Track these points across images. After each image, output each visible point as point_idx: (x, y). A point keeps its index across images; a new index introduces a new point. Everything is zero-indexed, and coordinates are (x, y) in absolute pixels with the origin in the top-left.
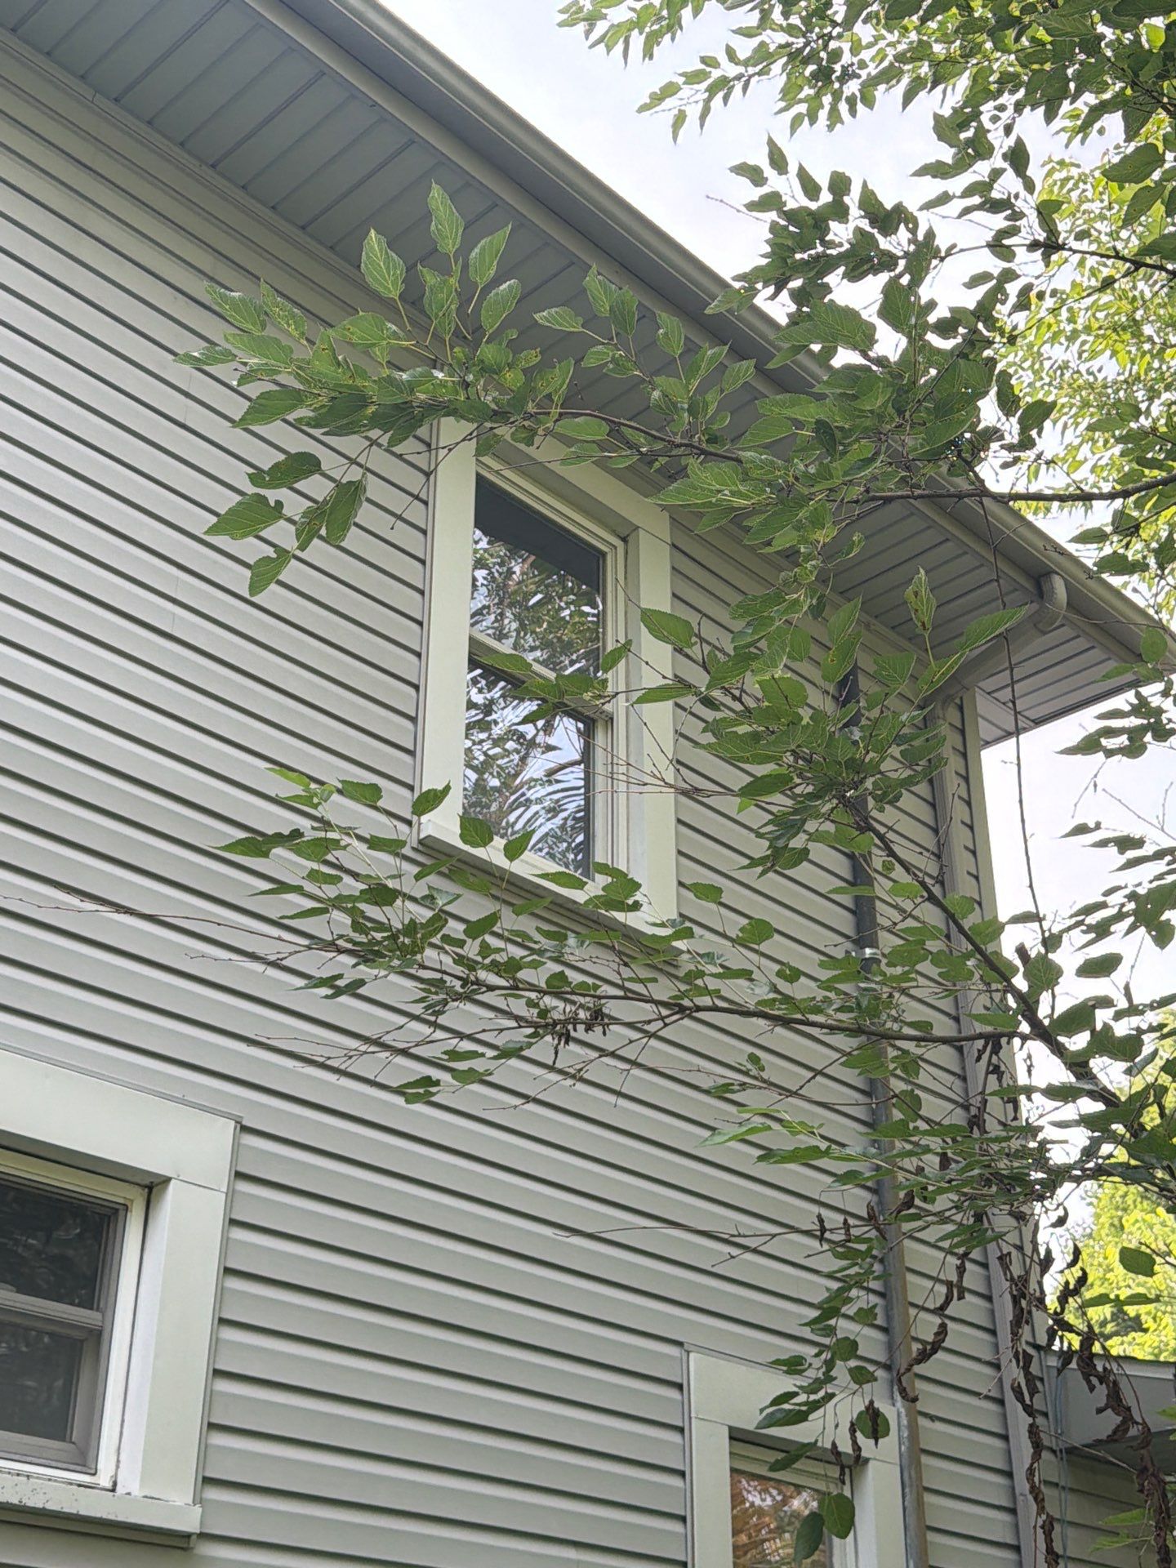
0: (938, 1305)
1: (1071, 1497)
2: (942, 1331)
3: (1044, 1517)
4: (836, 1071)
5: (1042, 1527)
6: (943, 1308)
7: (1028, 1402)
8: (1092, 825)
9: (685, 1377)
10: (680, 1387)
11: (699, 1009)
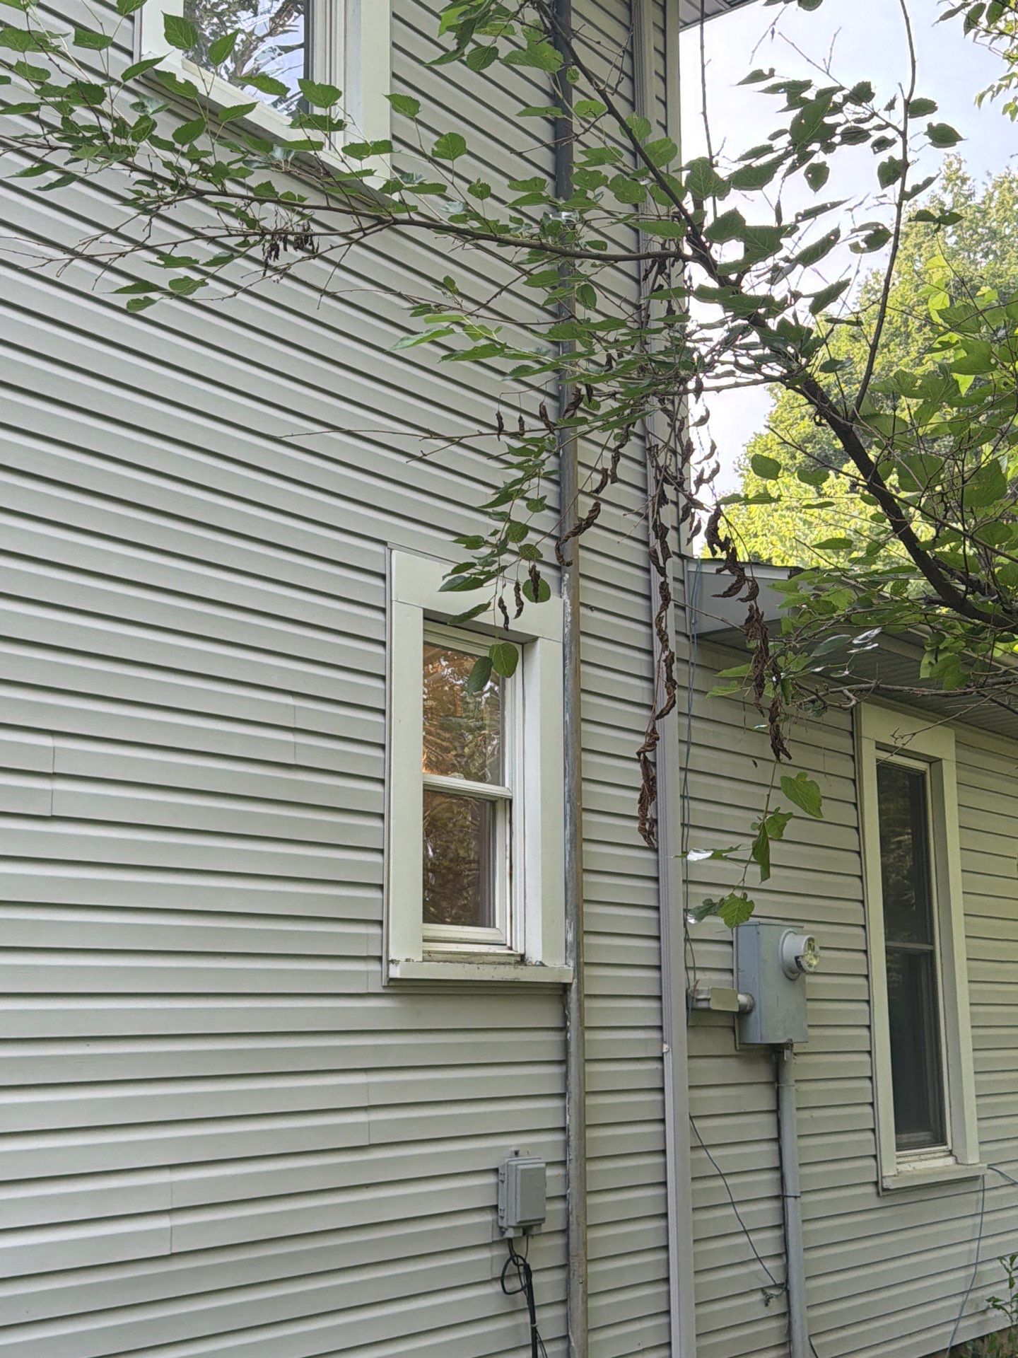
0: (594, 488)
1: (698, 671)
2: (596, 510)
3: (667, 653)
4: (519, 287)
5: (665, 661)
6: (598, 491)
7: (661, 564)
8: (766, 72)
9: (388, 568)
10: (383, 577)
11: (397, 222)
